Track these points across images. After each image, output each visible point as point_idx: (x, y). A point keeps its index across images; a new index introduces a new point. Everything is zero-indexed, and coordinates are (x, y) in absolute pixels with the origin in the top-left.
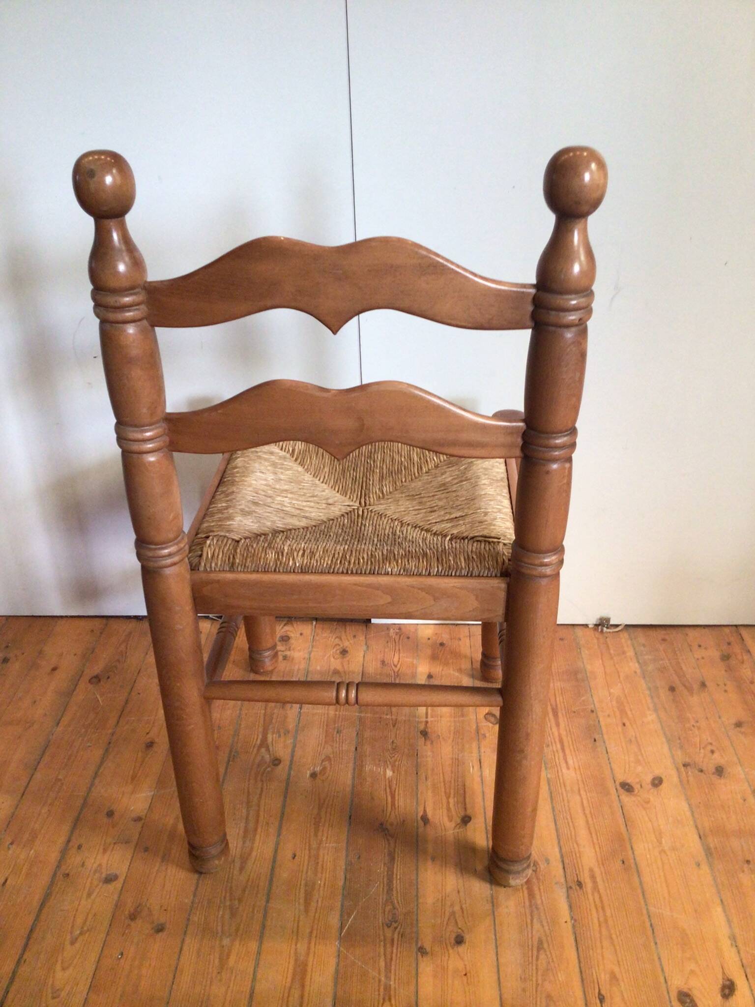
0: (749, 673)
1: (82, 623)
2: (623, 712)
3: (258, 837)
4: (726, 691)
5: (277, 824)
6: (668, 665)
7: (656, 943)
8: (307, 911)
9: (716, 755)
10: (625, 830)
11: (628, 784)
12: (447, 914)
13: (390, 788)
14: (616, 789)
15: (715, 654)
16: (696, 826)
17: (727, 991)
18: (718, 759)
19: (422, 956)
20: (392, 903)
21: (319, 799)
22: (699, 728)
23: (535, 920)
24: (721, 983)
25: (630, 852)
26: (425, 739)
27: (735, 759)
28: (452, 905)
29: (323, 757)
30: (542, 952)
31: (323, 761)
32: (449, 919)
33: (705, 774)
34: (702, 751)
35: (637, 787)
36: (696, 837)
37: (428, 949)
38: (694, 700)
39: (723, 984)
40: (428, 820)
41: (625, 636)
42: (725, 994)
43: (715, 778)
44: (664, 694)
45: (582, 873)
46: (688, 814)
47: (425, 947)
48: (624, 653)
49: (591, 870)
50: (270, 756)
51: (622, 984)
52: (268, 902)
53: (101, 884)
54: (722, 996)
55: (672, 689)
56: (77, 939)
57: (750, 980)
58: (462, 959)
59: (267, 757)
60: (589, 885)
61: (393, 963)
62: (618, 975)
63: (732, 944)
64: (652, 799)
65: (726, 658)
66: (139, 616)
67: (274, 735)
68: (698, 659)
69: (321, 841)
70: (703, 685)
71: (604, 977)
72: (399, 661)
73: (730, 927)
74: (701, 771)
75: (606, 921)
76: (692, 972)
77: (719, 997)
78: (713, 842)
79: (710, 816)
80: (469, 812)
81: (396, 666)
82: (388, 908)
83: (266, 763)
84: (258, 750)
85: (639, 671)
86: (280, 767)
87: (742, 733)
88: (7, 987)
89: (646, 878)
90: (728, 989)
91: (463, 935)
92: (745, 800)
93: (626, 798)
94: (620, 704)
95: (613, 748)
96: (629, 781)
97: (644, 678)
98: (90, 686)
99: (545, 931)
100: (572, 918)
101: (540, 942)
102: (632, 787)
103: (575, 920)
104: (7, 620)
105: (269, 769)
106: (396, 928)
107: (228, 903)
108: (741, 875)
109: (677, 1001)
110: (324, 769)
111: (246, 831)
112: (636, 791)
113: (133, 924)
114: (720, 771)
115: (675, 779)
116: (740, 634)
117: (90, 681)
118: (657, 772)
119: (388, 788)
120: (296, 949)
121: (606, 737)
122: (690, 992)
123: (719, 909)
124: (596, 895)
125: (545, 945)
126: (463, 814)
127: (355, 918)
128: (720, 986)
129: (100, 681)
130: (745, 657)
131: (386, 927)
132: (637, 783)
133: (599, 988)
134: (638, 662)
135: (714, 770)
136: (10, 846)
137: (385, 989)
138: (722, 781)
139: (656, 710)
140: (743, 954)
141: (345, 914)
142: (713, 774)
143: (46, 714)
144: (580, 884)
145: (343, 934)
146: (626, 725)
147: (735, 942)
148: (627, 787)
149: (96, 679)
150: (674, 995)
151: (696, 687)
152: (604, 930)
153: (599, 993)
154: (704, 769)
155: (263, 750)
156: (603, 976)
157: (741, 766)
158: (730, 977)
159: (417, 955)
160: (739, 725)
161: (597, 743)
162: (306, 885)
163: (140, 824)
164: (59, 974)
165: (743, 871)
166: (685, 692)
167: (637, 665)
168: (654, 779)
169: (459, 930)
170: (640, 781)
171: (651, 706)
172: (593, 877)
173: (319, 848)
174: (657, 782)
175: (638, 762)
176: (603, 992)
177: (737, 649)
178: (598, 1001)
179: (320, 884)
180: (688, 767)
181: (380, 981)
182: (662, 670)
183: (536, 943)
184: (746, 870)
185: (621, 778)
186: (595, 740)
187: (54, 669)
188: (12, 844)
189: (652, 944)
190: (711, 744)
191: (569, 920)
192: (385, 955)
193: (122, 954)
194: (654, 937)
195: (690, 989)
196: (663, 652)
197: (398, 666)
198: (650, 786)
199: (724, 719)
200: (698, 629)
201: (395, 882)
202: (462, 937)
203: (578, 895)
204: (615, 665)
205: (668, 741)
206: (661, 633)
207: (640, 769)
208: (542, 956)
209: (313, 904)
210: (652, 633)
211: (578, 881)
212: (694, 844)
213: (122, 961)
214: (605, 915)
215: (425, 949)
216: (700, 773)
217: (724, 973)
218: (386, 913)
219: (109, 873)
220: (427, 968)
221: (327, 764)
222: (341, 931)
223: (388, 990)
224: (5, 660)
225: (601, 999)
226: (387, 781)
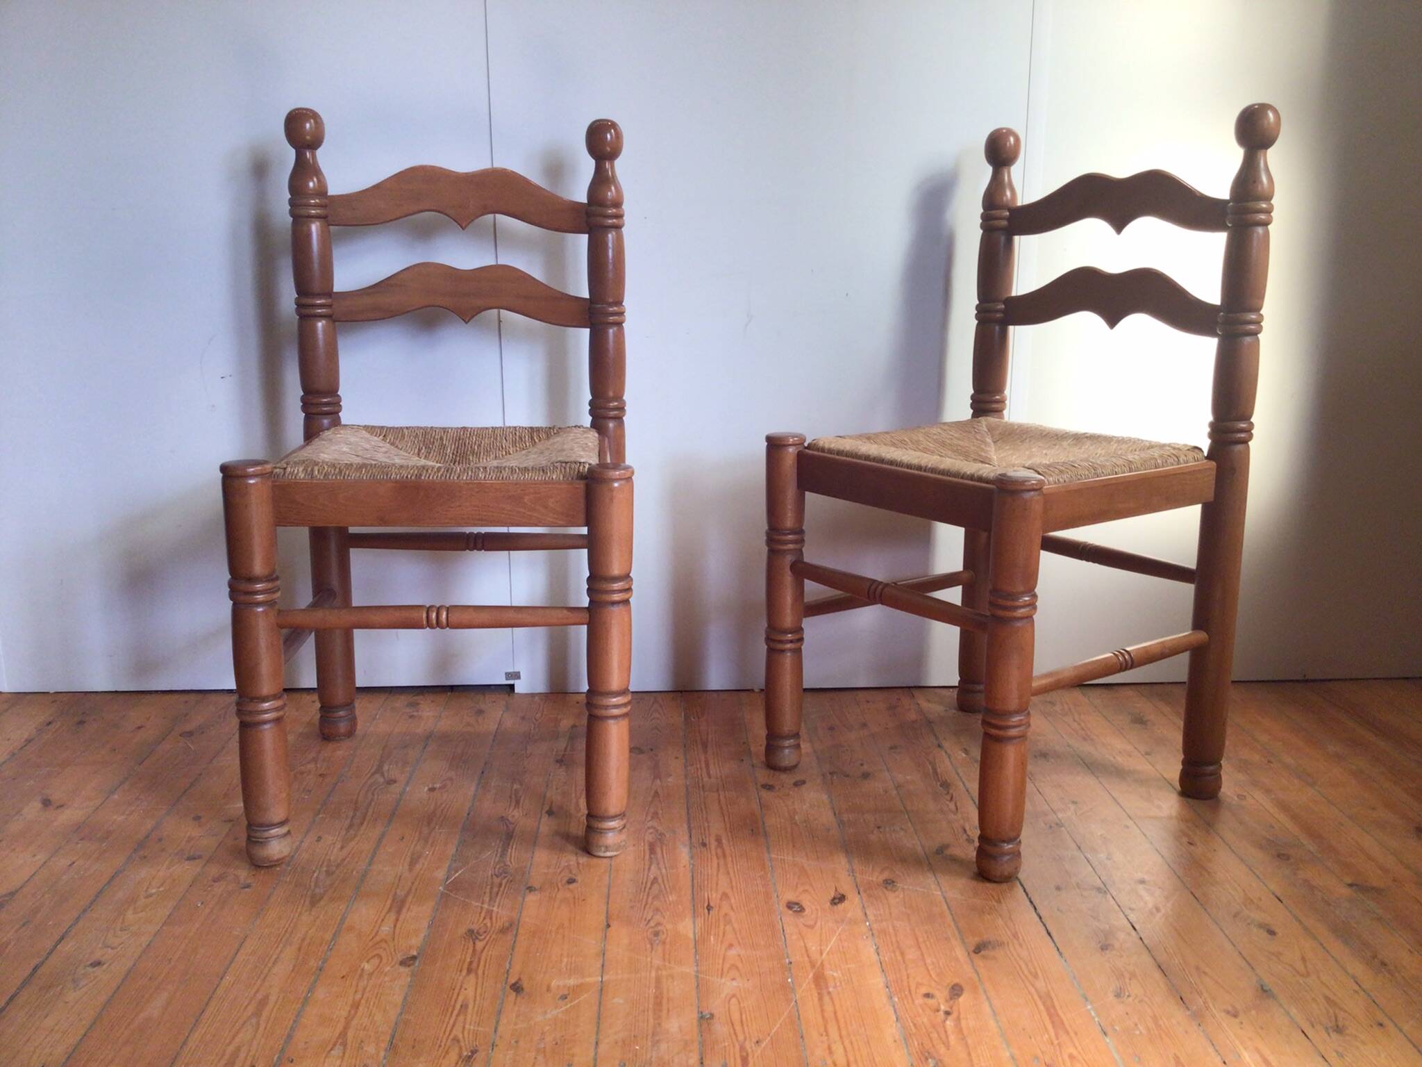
5: (385, 821)
7: (773, 876)
8: (411, 870)
9: (865, 766)
10: (760, 813)
11: (770, 785)
12: (562, 866)
13: (516, 796)
14: (757, 788)
16: (833, 808)
17: (836, 901)
18: (866, 768)
19: (530, 892)
20: (504, 863)
21: (436, 804)
22: (852, 751)
23: (653, 867)
24: (832, 896)
25: (760, 823)
26: (561, 765)
27: (884, 768)
28: (567, 863)
29: (445, 778)
30: (656, 885)
31: (444, 781)
32: (562, 871)
33: (850, 777)
34: (851, 764)
35: (778, 787)
36: (831, 814)
37: (537, 888)
38: (852, 734)
39: (834, 897)
42: (834, 903)
43: (859, 780)
44: (822, 731)
45: (709, 839)
46: (827, 801)
47: (534, 886)
49: (718, 836)
51: (733, 900)
52: (370, 864)
53: (183, 861)
54: (831, 903)
55: (831, 729)
56: (152, 895)
57: (861, 895)
58: (572, 892)
59: (381, 780)
60: (714, 845)
61: (499, 898)
62: (730, 895)
63: (851, 875)
64: (792, 794)
67: (392, 765)
68: (863, 710)
69: (434, 828)
70: (864, 725)
72: (541, 716)
73: (851, 865)
76: (806, 891)
77: (829, 906)
78: (847, 817)
79: (850, 802)
81: (537, 720)
82: (501, 865)
83: (380, 783)
84: (372, 777)
86: (395, 785)
87: (897, 753)
88: (70, 926)
89: (773, 839)
90: (838, 899)
91: (576, 879)
92: (886, 792)
93: (765, 794)
96: (771, 783)
97: (805, 722)
98: (182, 739)
99: (661, 873)
101: (655, 879)
102: (773, 787)
103: (695, 866)
105: (382, 786)
106: (505, 877)
107: (325, 869)
108: (870, 835)
109: (785, 908)
110: (445, 785)
111: (351, 826)
112: (777, 789)
114: (866, 776)
115: (819, 781)
116: (912, 693)
117: (181, 735)
118: (802, 778)
119: (513, 797)
120: (395, 893)
121: (754, 758)
122: (799, 902)
127: (462, 873)
128: (830, 898)
131: (494, 877)
132: (779, 784)
133: (709, 902)
135: (860, 775)
137: (487, 912)
139: (811, 742)
140: (860, 879)
141: (450, 870)
144: (704, 844)
145: (447, 884)
147: (853, 873)
148: (768, 787)
150: (783, 904)
151: (856, 726)
153: (709, 905)
154: (850, 775)
155: (377, 776)
156: (714, 896)
157: (889, 772)
159: (525, 891)
161: (744, 762)
162: (413, 854)
163: (229, 825)
164: (130, 916)
165: (872, 833)
166: (844, 730)
168: (797, 782)
170: (783, 783)
171: (806, 739)
173: (430, 833)
174: (800, 783)
176: (712, 904)
178: (706, 911)
179: (428, 855)
180: (835, 775)
181: (482, 907)
182: (825, 717)
183: (650, 880)
184: (875, 832)
185: (763, 781)
186: (742, 760)
187: (139, 728)
189: (770, 876)
190: (862, 760)
191: (688, 865)
192: (491, 893)
193: (202, 903)
194: (772, 873)
195: (801, 901)
198: (792, 786)
199: (879, 745)
201: (509, 850)
203: (701, 851)
205: (818, 759)
207: (784, 776)
208: (655, 887)
209: (418, 866)
211: (702, 842)
212: (827, 818)
213: (202, 907)
214: (725, 861)
215: (534, 888)
216: (845, 777)
217: (836, 890)
218: (497, 869)
219: (192, 854)
220: (532, 898)
221: (449, 783)
222: (447, 880)
223: (490, 913)
224: (81, 722)
225: (709, 908)
226: (513, 792)
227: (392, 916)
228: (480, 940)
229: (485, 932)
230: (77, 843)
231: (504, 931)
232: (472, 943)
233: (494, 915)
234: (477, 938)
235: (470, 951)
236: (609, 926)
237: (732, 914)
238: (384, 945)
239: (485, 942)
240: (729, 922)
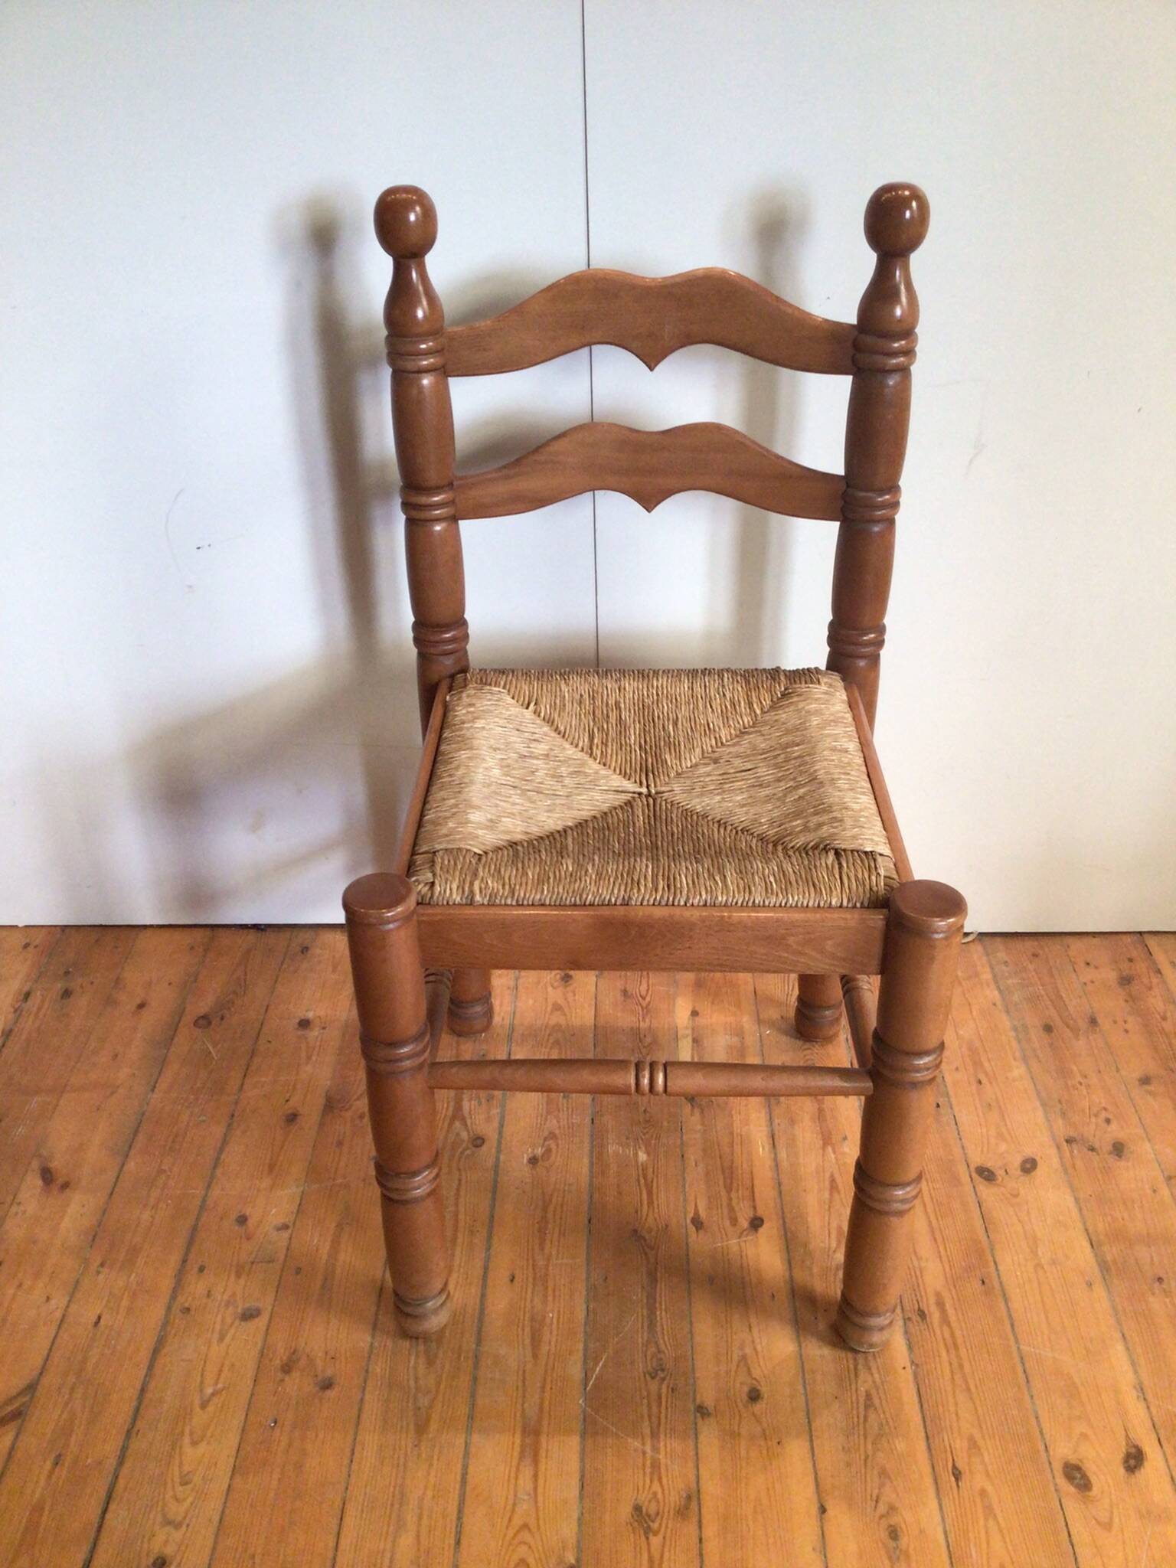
0: (1161, 1004)
1: (177, 935)
2: (977, 1064)
3: (458, 1252)
4: (1127, 1031)
5: (485, 1232)
6: (1043, 992)
7: (1032, 1397)
8: (535, 1356)
9: (1114, 1126)
10: (986, 1237)
11: (988, 1170)
12: (735, 1358)
13: (645, 1179)
14: (971, 1177)
15: (1112, 976)
16: (1086, 1230)
17: (1132, 1462)
18: (1115, 1131)
19: (703, 1419)
20: (656, 1343)
21: (544, 1196)
22: (1088, 1086)
23: (860, 1366)
24: (1124, 1450)
25: (992, 1268)
26: (692, 1105)
27: (1140, 1131)
28: (742, 1347)
29: (546, 1133)
30: (871, 1410)
31: (545, 1139)
32: (738, 1366)
33: (1098, 1154)
34: (1093, 1120)
35: (1000, 1173)
36: (1086, 1244)
37: (711, 1409)
38: (1080, 1045)
39: (1127, 1453)
40: (702, 1223)
41: (977, 949)
42: (1129, 1466)
43: (1111, 1160)
44: (1036, 1035)
45: (925, 1300)
46: (1075, 1212)
47: (705, 1405)
48: (977, 975)
49: (938, 1295)
50: (469, 1135)
51: (986, 1455)
52: (479, 1343)
53: (237, 1322)
54: (1125, 1467)
55: (1048, 1029)
56: (209, 1401)
57: (1164, 1447)
58: (759, 1421)
59: (464, 1135)
60: (935, 1316)
61: (662, 1428)
62: (981, 1443)
63: (1138, 1397)
64: (1022, 1192)
65: (1125, 981)
66: (260, 925)
67: (473, 1102)
68: (1085, 984)
69: (550, 1255)
70: (1093, 1021)
71: (960, 1445)
72: (648, 990)
73: (1136, 1372)
74: (1093, 1149)
75: (961, 1366)
76: (1084, 1436)
77: (1122, 1471)
78: (1111, 1252)
79: (1105, 1215)
80: (760, 1212)
81: (644, 998)
82: (653, 1349)
83: (463, 1141)
84: (451, 1124)
85: (999, 1003)
86: (484, 1148)
87: (1150, 1093)
88: (116, 1470)
89: (1016, 1304)
90: (1134, 1460)
91: (759, 1388)
92: (1154, 1191)
93: (985, 1190)
94: (973, 1051)
95: (964, 1118)
96: (989, 1165)
97: (1008, 1012)
98: (197, 1032)
99: (874, 1382)
100: (912, 1362)
101: (868, 1396)
102: (993, 1173)
103: (917, 1365)
104: (63, 931)
105: (468, 1152)
106: (663, 1379)
107: (421, 1347)
108: (1151, 1299)
109: (1063, 1477)
110: (549, 1151)
112: (1000, 1179)
113: (287, 1378)
114: (1118, 1149)
115: (1055, 1161)
116: (1147, 946)
117: (196, 1024)
118: (1029, 1151)
119: (641, 1179)
120: (523, 1410)
121: (953, 1100)
122: (1080, 1464)
123: (1120, 1347)
124: (945, 1328)
125: (876, 1401)
126: (752, 1215)
127: (604, 1366)
128: (1122, 1455)
129: (210, 1023)
130: (1155, 981)
131: (648, 1378)
132: (1000, 1168)
133: (953, 1460)
134: (998, 988)
135: (1110, 1148)
136: (101, 1269)
137: (653, 1466)
138: (1123, 1164)
139: (1025, 1059)
140: (1154, 1410)
141: (590, 1360)
142: (1110, 1153)
143: (134, 1074)
144: (922, 1314)
145: (588, 1389)
146: (983, 1082)
147: (1143, 1394)
148: (986, 1174)
149: (204, 1021)
150: (1058, 1467)
151: (1083, 1024)
152: (958, 1377)
153: (954, 1467)
154: (1097, 1146)
155: (458, 1125)
156: (958, 1442)
157: (1149, 1140)
158: (1138, 1443)
159: (695, 1418)
160: (1145, 1081)
161: (942, 1110)
162: (532, 1319)
163: (286, 1234)
164: (188, 1450)
165: (1153, 1294)
166: (1068, 1033)
167: (996, 993)
168: (1025, 1162)
169: (754, 1382)
170: (1005, 1165)
171: (1017, 1054)
172: (940, 1304)
173: (547, 1266)
174: (1029, 1166)
175: (1000, 1136)
176: (960, 1465)
177: (1141, 967)
178: (953, 1479)
179: (552, 1318)
180: (1074, 1146)
181: (644, 1453)
182: (1033, 1000)
183: (862, 1400)
184: (1157, 1292)
185: (977, 1159)
186: (938, 1106)
187: (141, 1006)
188: (102, 1265)
189: (1027, 1398)
190: (1105, 1109)
191: (908, 1365)
192: (650, 1417)
193: (275, 1422)
194: (1029, 1388)
195: (1081, 1461)
196: (1034, 973)
197: (648, 999)
198: (1019, 1172)
199: (1123, 1073)
200: (1086, 940)
201: (658, 1313)
202: (758, 1391)
203: (920, 1331)
204: (964, 995)
205: (1044, 1105)
206: (1029, 944)
207: (1003, 1147)
208: (872, 1416)
209: (544, 1349)
210: (1019, 945)
211: (919, 1309)
212: (1083, 1255)
213: (277, 1431)
214: (958, 1357)
215: (706, 1408)
216: (1090, 1152)
217: (1128, 1437)
218: (649, 1358)
219: (247, 1305)
220: (707, 1435)
221: (552, 1143)
222: (586, 1385)
223: (656, 1465)
224: (67, 994)
225: (957, 1475)
226: (640, 1168)
227: (527, 1472)
228: (656, 1533)
229: (658, 1514)
230: (98, 1273)
231: (682, 1513)
232: (643, 1538)
233: (663, 1470)
234: (649, 1527)
235: (645, 1556)
236: (823, 1510)
237: (989, 1488)
238: (526, 1536)
239: (660, 1536)
240: (989, 1511)
